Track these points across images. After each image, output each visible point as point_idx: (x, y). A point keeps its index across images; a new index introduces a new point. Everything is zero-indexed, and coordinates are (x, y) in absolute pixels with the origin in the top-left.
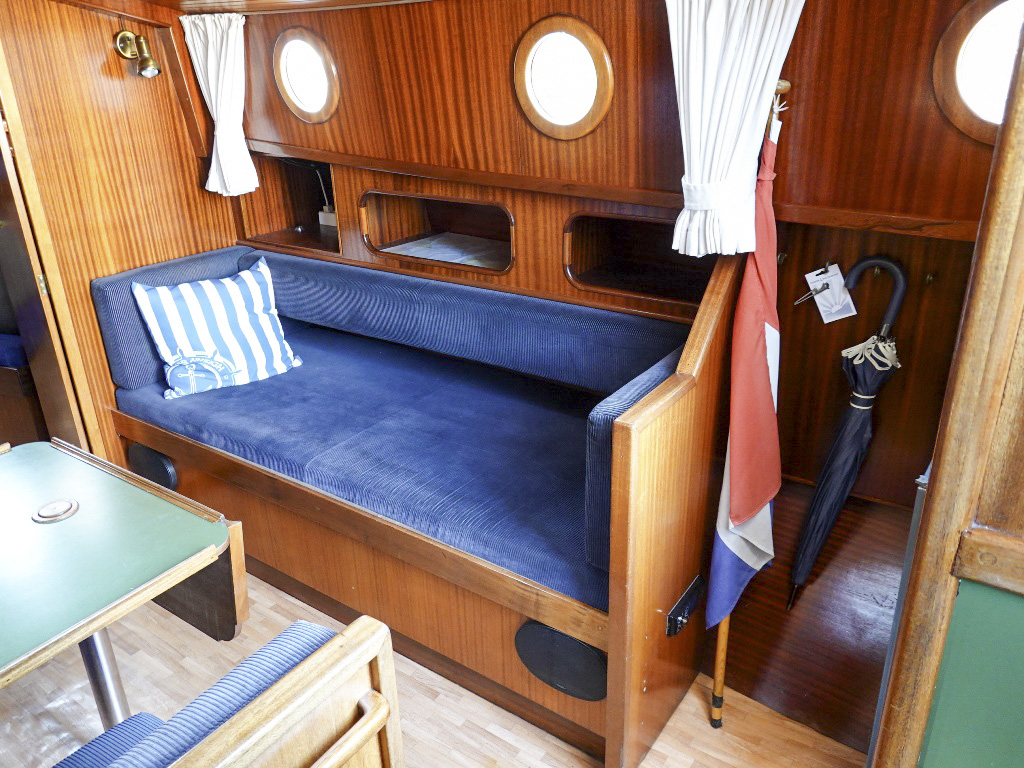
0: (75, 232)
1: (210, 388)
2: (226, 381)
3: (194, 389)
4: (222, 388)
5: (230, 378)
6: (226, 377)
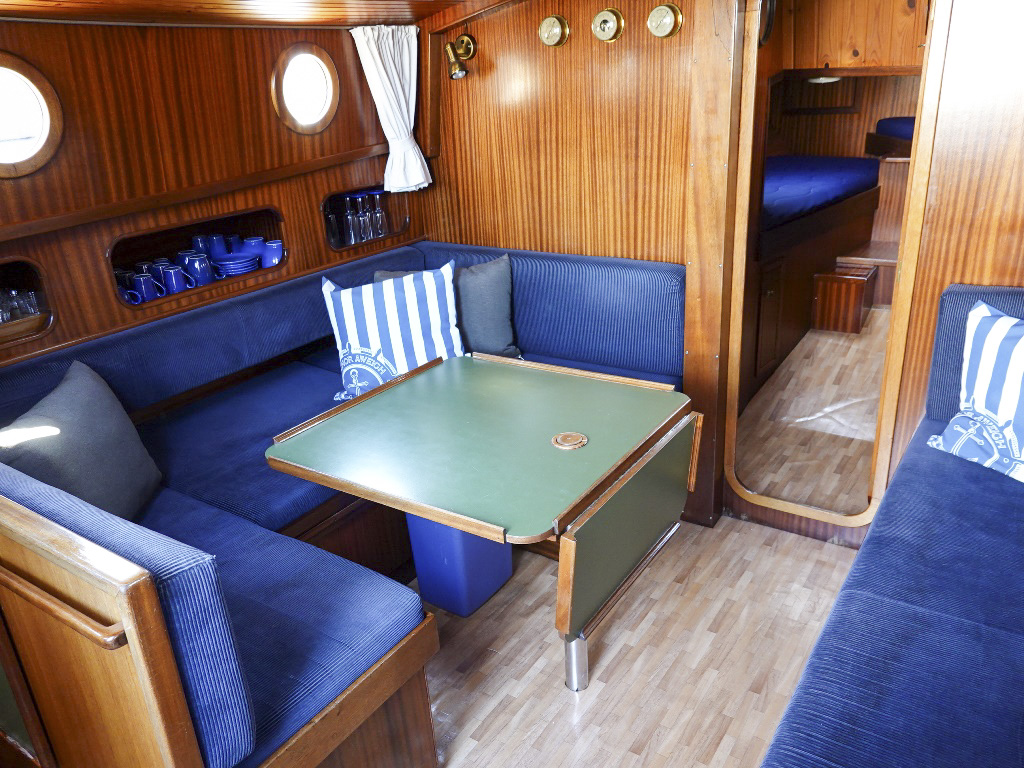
0: (957, 226)
1: (975, 460)
2: (1003, 465)
3: (955, 450)
4: (990, 470)
5: (1010, 464)
6: (1006, 461)
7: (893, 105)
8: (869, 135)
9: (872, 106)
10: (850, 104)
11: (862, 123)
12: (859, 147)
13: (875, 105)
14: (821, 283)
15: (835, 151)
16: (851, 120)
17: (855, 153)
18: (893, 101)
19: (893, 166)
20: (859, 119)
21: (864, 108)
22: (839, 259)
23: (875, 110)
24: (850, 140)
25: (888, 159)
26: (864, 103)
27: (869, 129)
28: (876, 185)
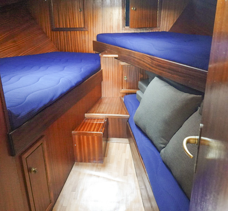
7: (102, 27)
8: (93, 41)
9: (93, 28)
10: (83, 26)
11: (90, 35)
12: (90, 48)
13: (94, 27)
14: (77, 137)
15: (80, 49)
16: (85, 34)
17: (89, 51)
18: (102, 25)
19: (107, 58)
20: (88, 33)
21: (89, 28)
22: (87, 115)
23: (94, 29)
24: (85, 44)
25: (104, 56)
26: (89, 26)
27: (93, 38)
28: (100, 69)
